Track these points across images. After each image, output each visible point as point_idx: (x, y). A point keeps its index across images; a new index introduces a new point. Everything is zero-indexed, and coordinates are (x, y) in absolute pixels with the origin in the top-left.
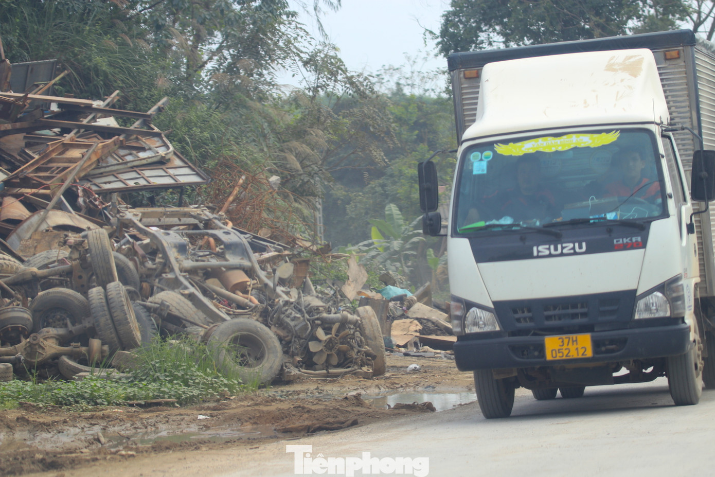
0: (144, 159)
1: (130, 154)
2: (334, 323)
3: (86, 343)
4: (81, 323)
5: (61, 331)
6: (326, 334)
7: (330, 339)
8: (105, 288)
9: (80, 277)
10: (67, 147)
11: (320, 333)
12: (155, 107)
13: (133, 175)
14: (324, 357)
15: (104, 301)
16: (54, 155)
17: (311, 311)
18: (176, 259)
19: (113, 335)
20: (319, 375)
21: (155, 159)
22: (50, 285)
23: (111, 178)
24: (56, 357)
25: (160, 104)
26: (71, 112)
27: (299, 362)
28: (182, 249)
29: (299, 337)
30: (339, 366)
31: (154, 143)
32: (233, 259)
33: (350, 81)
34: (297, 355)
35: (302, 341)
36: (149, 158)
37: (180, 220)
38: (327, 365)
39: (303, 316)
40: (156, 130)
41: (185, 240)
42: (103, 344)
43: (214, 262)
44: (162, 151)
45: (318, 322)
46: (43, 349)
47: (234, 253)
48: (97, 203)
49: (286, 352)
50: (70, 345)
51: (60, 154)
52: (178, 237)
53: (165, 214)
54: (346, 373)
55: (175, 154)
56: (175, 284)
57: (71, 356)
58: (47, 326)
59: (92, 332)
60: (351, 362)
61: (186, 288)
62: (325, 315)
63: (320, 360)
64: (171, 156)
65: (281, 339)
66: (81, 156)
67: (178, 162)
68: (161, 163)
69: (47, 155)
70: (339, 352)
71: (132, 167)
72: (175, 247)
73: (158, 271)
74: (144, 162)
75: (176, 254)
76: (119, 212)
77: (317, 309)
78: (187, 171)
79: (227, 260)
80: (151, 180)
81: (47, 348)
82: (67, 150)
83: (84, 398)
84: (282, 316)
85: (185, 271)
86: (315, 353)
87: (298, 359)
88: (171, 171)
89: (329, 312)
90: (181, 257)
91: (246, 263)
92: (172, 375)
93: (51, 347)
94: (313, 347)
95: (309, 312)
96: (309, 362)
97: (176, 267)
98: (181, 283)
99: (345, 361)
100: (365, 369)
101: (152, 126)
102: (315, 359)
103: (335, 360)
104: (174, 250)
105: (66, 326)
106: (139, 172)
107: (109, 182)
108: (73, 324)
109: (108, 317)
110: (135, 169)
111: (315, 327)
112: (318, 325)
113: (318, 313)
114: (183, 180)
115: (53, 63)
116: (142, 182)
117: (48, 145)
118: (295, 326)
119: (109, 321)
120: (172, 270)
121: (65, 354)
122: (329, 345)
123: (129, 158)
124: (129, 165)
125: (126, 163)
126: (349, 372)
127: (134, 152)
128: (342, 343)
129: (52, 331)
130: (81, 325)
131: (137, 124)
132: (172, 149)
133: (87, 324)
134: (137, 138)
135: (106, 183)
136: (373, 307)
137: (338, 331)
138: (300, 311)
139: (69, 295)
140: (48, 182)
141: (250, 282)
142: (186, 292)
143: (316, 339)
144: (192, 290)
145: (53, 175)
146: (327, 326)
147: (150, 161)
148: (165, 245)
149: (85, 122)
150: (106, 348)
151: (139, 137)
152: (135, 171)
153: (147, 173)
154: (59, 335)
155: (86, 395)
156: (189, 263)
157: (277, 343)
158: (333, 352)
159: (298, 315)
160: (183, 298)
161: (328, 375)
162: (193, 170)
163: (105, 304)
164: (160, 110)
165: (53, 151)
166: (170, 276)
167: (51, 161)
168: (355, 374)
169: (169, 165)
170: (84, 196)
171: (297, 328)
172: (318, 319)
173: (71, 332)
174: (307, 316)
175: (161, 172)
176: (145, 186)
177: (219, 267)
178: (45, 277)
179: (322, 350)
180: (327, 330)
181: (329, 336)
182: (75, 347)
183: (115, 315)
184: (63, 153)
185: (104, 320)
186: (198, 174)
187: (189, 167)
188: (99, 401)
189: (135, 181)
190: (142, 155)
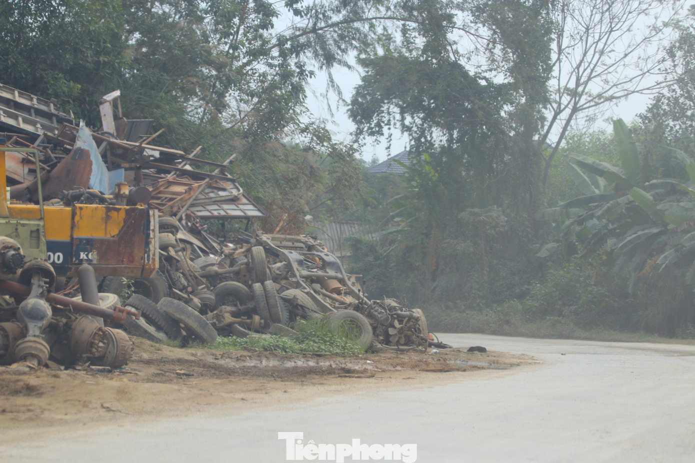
0: (223, 196)
1: (213, 192)
2: (405, 318)
3: (250, 317)
4: (246, 304)
5: (234, 309)
6: (400, 324)
7: (402, 327)
8: (263, 284)
9: (245, 276)
10: (170, 183)
11: (396, 323)
12: (228, 161)
13: (216, 207)
14: (397, 339)
15: (263, 292)
16: (162, 189)
17: (391, 309)
18: (297, 269)
19: (268, 314)
20: (393, 349)
21: (230, 197)
22: (226, 279)
23: (201, 208)
24: (230, 325)
25: (232, 158)
26: (167, 158)
27: (382, 340)
28: (300, 263)
29: (382, 325)
30: (405, 344)
31: (229, 186)
32: (331, 273)
33: (333, 146)
34: (380, 335)
35: (384, 327)
36: (226, 196)
37: (293, 244)
38: (398, 343)
39: (386, 312)
40: (229, 176)
41: (302, 257)
42: (261, 319)
43: (320, 273)
44: (235, 192)
45: (395, 316)
46: (224, 318)
47: (331, 269)
48: (198, 225)
49: (374, 333)
50: (240, 318)
51: (165, 188)
52: (298, 255)
53: (285, 239)
54: (409, 349)
55: (243, 195)
56: (298, 286)
57: (241, 324)
58: (223, 305)
59: (255, 311)
60: (412, 343)
61: (305, 288)
62: (399, 312)
63: (394, 340)
64: (241, 196)
65: (371, 325)
66: (184, 191)
67: (244, 201)
68: (234, 200)
69: (158, 188)
70: (406, 336)
71: (215, 202)
72: (297, 261)
73: (283, 276)
74: (223, 198)
75: (297, 266)
76: (257, 235)
77: (395, 308)
78: (251, 207)
79: (327, 273)
80: (229, 212)
81: (226, 318)
82: (170, 186)
83: (280, 348)
84: (372, 311)
85: (303, 278)
86: (391, 335)
87: (381, 338)
88: (241, 207)
89: (402, 311)
90: (300, 268)
91: (339, 275)
92: (322, 339)
93: (228, 319)
94: (391, 331)
95: (390, 310)
96: (387, 341)
97: (297, 274)
98: (301, 285)
99: (409, 342)
100: (420, 348)
101: (226, 173)
102: (391, 339)
103: (403, 341)
104: (296, 263)
105: (236, 305)
106: (221, 205)
107: (200, 211)
108: (241, 305)
109: (265, 302)
110: (218, 203)
111: (393, 318)
112: (395, 318)
113: (395, 310)
114: (250, 213)
115: (151, 122)
116: (223, 213)
117: (159, 182)
118: (381, 317)
119: (266, 305)
120: (295, 276)
121: (237, 323)
122: (401, 331)
123: (212, 195)
124: (213, 200)
125: (211, 198)
126: (411, 349)
127: (216, 191)
128: (408, 331)
129: (229, 308)
130: (246, 306)
131: (217, 171)
132: (241, 191)
133: (250, 305)
134: (216, 181)
135: (198, 211)
136: (422, 310)
137: (406, 323)
138: (384, 308)
139: (240, 287)
140: (163, 208)
141: (343, 288)
142: (306, 291)
143: (394, 327)
144: (308, 290)
145: (164, 202)
146: (400, 319)
147: (227, 198)
148: (291, 260)
149: (180, 166)
150: (262, 321)
151: (218, 180)
152: (217, 205)
153: (225, 207)
154: (232, 311)
155: (281, 346)
156: (305, 273)
157: (370, 328)
158: (402, 336)
159: (383, 311)
160: (305, 295)
161: (398, 350)
162: (256, 207)
163: (264, 294)
164: (231, 162)
165: (161, 186)
166: (294, 280)
167: (160, 192)
168: (414, 350)
169: (239, 202)
170: (186, 219)
171: (382, 319)
172: (395, 314)
173: (240, 310)
174: (388, 312)
175: (234, 207)
176: (225, 216)
177: (323, 277)
178: (221, 274)
179: (396, 334)
180: (400, 322)
181: (401, 325)
182: (244, 319)
183: (270, 301)
184: (167, 188)
185: (263, 304)
186: (259, 210)
187: (253, 204)
188: (287, 350)
189: (218, 211)
190: (222, 193)
